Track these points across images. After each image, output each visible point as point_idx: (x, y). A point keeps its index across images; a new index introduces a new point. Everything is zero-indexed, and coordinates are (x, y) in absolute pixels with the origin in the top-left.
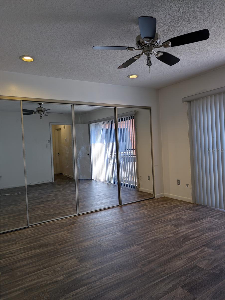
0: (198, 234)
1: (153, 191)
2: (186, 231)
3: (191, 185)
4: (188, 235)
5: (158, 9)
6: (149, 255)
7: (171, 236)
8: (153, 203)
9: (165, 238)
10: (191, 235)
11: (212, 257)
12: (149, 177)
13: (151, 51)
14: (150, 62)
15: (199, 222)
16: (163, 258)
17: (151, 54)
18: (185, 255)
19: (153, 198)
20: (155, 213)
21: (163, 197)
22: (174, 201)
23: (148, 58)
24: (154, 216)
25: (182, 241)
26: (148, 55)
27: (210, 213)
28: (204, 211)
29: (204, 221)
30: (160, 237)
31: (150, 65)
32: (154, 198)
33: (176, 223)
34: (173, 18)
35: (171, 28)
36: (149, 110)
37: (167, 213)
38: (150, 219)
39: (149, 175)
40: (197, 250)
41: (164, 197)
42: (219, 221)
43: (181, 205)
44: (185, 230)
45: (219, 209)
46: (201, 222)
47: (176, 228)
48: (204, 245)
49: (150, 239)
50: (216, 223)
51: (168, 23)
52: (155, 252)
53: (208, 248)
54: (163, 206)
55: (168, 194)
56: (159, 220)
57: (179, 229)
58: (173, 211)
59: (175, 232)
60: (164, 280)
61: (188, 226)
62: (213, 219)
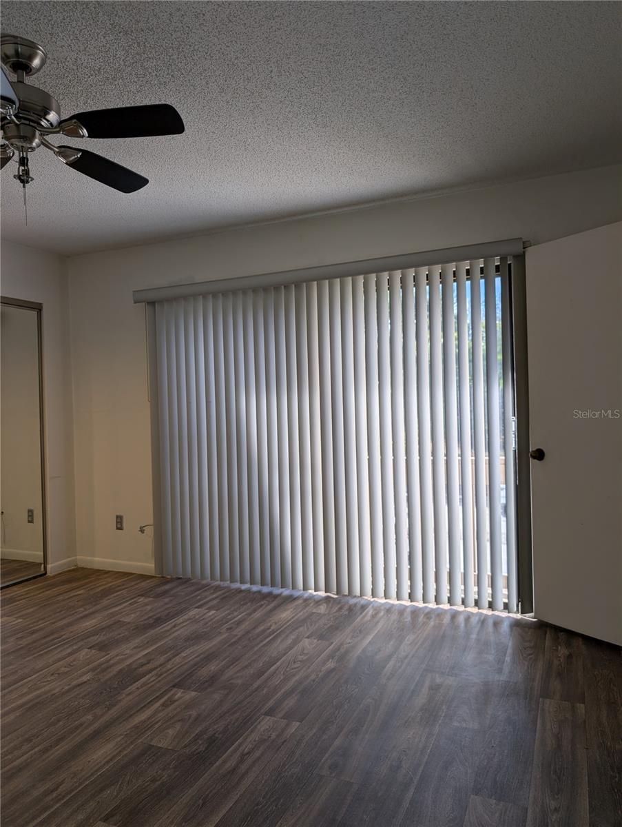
0: (162, 659)
1: (42, 553)
2: (131, 656)
3: (152, 527)
4: (134, 666)
5: (52, 29)
6: (11, 753)
7: (85, 680)
8: (38, 592)
9: (69, 691)
10: (142, 666)
11: (191, 713)
12: (30, 514)
13: (31, 142)
14: (27, 172)
15: (168, 625)
16: (58, 750)
17: (30, 148)
18: (121, 725)
19: (41, 576)
20: (42, 619)
21: (73, 570)
22: (106, 576)
23: (20, 159)
24: (37, 631)
25: (117, 688)
26: (21, 149)
27: (198, 595)
28: (183, 594)
29: (181, 620)
30: (54, 689)
31: (28, 182)
32: (46, 574)
33: (105, 638)
34: (100, 69)
35: (94, 94)
36: (35, 313)
37: (81, 615)
38: (24, 642)
39: (31, 508)
40: (156, 702)
41: (78, 569)
42: (216, 615)
43: (123, 585)
44: (129, 653)
45: (218, 583)
46: (173, 624)
47: (104, 653)
48: (174, 686)
49: (20, 702)
50: (210, 621)
51: (87, 77)
52: (31, 741)
53: (184, 689)
54: (71, 595)
55: (89, 558)
56: (54, 639)
57: (113, 653)
58: (98, 607)
59: (100, 665)
60: (54, 814)
61: (137, 641)
62: (203, 610)
